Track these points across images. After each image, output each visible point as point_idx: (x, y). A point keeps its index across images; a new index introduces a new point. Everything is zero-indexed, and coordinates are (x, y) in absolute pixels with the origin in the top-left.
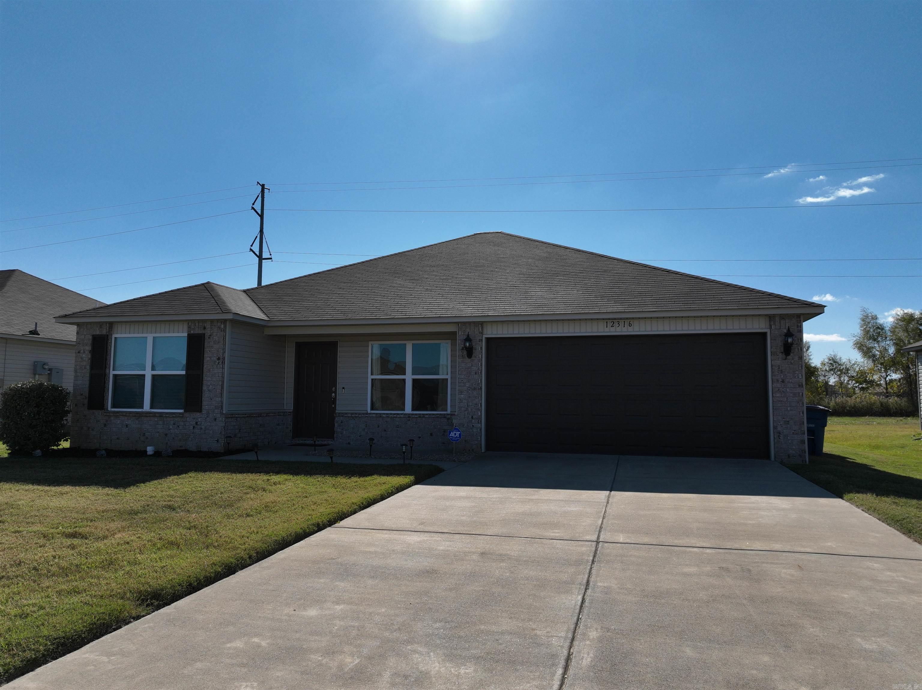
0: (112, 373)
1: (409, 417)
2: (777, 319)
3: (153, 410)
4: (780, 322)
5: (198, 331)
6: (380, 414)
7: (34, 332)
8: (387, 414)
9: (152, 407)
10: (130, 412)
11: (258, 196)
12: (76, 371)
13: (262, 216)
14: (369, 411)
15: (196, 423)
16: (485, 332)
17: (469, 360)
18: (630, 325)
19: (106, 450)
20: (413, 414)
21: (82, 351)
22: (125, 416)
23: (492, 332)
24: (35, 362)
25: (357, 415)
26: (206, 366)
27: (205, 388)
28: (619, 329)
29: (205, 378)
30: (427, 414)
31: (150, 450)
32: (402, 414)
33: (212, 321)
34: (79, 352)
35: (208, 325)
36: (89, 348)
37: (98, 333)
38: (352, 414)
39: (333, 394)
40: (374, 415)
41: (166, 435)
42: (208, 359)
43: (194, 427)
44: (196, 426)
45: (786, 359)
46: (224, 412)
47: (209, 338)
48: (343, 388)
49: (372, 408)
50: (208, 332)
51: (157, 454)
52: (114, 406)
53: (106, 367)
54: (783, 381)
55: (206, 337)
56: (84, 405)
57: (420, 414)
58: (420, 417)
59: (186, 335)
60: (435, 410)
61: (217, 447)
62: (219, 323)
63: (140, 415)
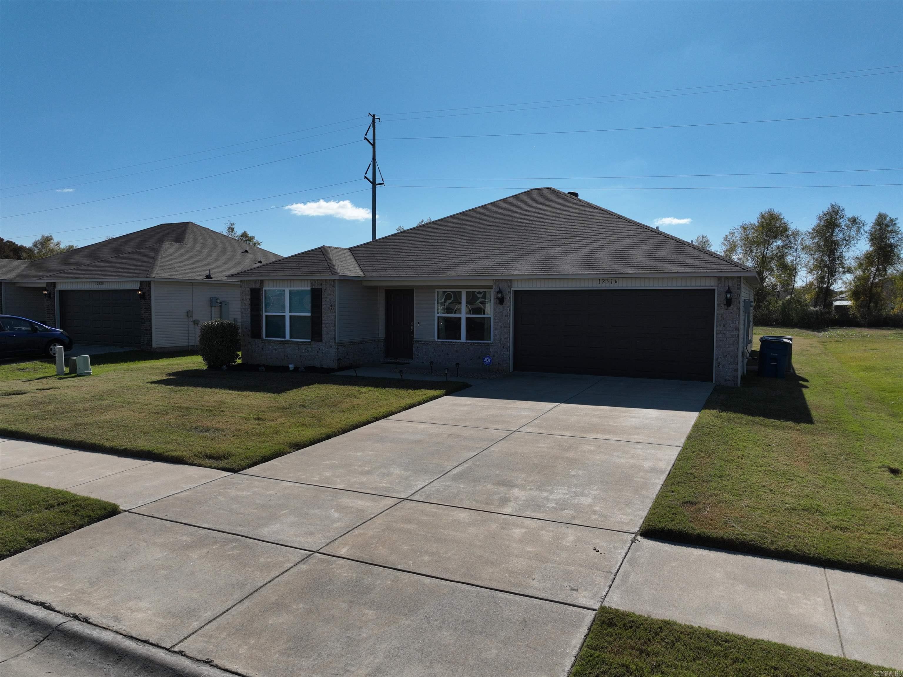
0: (265, 314)
1: (464, 345)
2: (723, 279)
3: (291, 340)
4: (725, 282)
5: (317, 287)
6: (444, 342)
7: (209, 277)
8: (449, 342)
9: (291, 338)
10: (278, 341)
11: (370, 126)
12: (242, 312)
13: (374, 145)
14: (436, 340)
15: (319, 349)
16: (513, 286)
17: (501, 306)
18: (616, 282)
19: (264, 365)
20: (466, 343)
21: (245, 299)
22: (275, 343)
23: (518, 286)
24: (211, 298)
25: (428, 343)
26: (324, 311)
27: (323, 326)
28: (608, 285)
29: (323, 319)
30: (476, 343)
31: (291, 367)
32: (458, 342)
33: (326, 280)
34: (243, 300)
35: (324, 283)
36: (249, 297)
37: (254, 287)
38: (425, 341)
39: (412, 327)
40: (439, 343)
41: (301, 356)
42: (325, 306)
43: (318, 352)
44: (319, 351)
45: (727, 310)
46: (337, 342)
47: (325, 291)
48: (418, 323)
49: (439, 338)
50: (323, 287)
51: (296, 369)
52: (267, 336)
53: (260, 310)
54: (724, 326)
55: (323, 291)
56: (248, 335)
57: (471, 343)
58: (471, 345)
59: (309, 289)
60: (483, 340)
61: (334, 365)
62: (330, 282)
63: (283, 343)
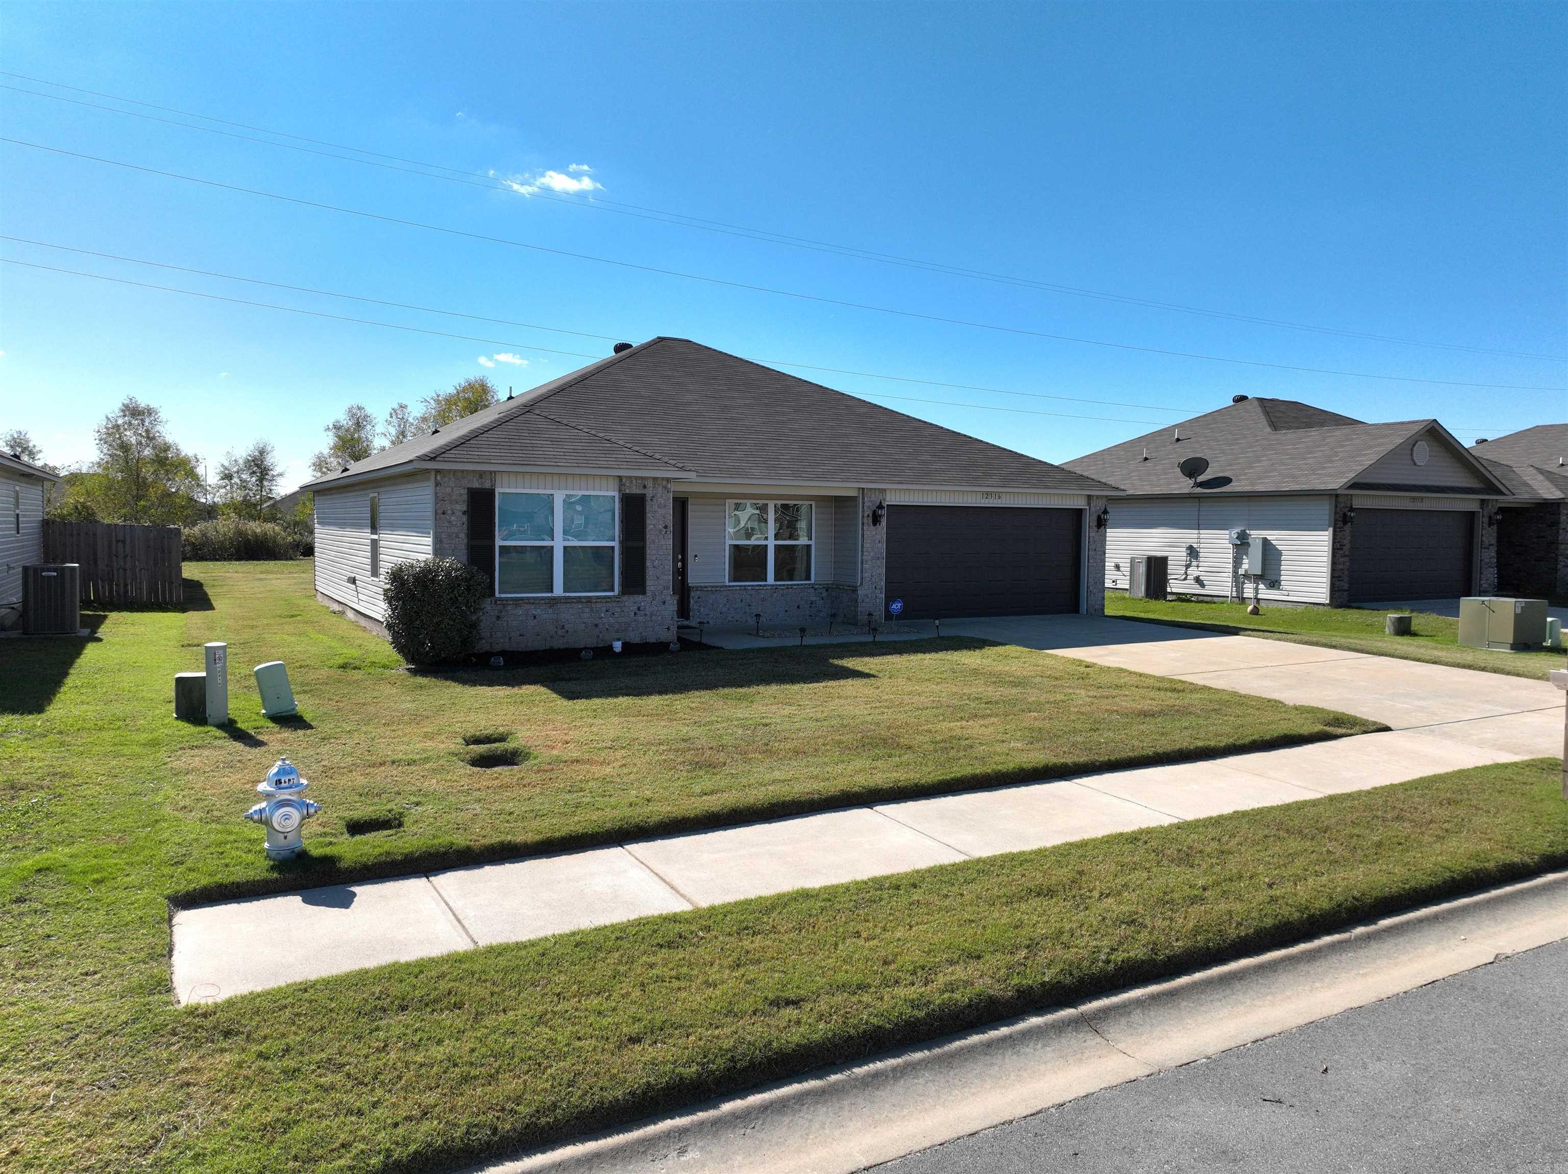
0: (500, 543)
1: (776, 589)
2: (1095, 497)
3: (568, 594)
4: (1096, 501)
5: (635, 490)
8: (749, 586)
9: (565, 590)
10: (535, 598)
12: (439, 541)
14: (727, 584)
15: (639, 609)
17: (874, 528)
18: (999, 497)
19: (503, 653)
20: (774, 585)
21: (449, 512)
22: (533, 603)
23: (891, 499)
25: (712, 589)
26: (650, 536)
27: (648, 564)
28: (991, 501)
29: (648, 551)
30: (789, 585)
32: (765, 586)
33: (655, 479)
34: (443, 513)
35: (650, 484)
36: (461, 507)
37: (476, 485)
39: (680, 564)
41: (596, 625)
42: (652, 526)
43: (635, 614)
44: (638, 612)
45: (1097, 532)
47: (651, 500)
48: (696, 556)
49: (730, 580)
50: (649, 492)
52: (501, 590)
53: (489, 535)
54: (1095, 550)
55: (648, 499)
58: (781, 588)
59: (618, 494)
62: (665, 483)
63: (556, 601)
